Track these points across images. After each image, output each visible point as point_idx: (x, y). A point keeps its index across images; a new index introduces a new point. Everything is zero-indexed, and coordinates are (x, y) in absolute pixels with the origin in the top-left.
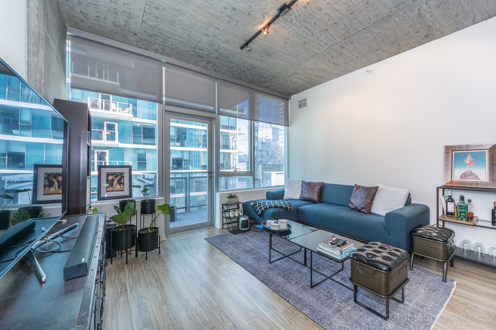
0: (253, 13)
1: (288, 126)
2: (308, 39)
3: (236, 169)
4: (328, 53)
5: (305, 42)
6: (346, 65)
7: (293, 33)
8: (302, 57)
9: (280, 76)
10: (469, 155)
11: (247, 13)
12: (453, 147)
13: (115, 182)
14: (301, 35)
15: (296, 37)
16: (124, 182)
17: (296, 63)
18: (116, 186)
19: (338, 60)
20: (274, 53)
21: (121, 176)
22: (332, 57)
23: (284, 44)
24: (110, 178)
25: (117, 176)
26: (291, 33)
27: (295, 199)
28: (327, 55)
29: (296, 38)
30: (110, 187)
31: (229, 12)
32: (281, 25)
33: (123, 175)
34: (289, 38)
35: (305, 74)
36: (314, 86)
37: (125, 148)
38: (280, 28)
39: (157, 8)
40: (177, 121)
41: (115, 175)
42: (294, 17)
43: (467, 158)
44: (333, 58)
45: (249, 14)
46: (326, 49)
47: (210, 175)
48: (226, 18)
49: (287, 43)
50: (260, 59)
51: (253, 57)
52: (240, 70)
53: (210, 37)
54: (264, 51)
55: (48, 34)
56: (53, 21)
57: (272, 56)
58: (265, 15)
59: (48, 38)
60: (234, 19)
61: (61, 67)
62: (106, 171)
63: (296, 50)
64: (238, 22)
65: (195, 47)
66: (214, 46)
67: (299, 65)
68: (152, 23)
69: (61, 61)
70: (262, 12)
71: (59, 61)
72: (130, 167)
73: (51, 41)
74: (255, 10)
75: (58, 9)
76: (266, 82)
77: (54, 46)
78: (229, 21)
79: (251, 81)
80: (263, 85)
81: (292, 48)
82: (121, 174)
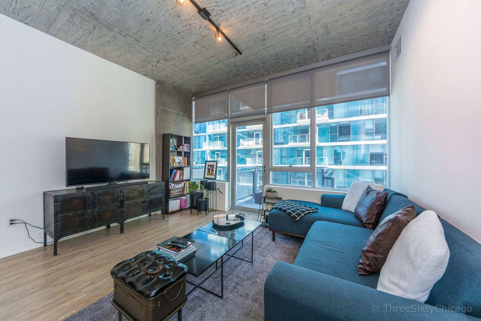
0: (202, 34)
3: (291, 165)
7: (240, 12)
8: (293, 12)
9: (316, 42)
11: (202, 38)
13: (211, 170)
15: (248, 11)
16: (214, 171)
17: (301, 20)
20: (264, 35)
21: (213, 167)
23: (253, 24)
24: (209, 167)
25: (211, 167)
26: (240, 14)
29: (250, 11)
30: (209, 173)
31: (198, 46)
32: (223, 20)
34: (247, 18)
37: (324, 146)
38: (228, 22)
42: (216, 7)
47: (264, 169)
48: (203, 49)
49: (254, 21)
50: (266, 47)
51: (259, 51)
52: (272, 64)
53: (219, 63)
54: (256, 41)
55: (165, 108)
56: (171, 101)
57: (268, 37)
58: (207, 28)
59: (165, 109)
60: (206, 46)
61: (183, 117)
62: (208, 163)
63: (273, 15)
64: (209, 45)
65: (226, 73)
66: (230, 65)
67: (310, 19)
68: (198, 77)
69: (183, 114)
70: (203, 29)
71: (181, 115)
72: (217, 162)
73: (169, 110)
74: (200, 32)
75: (178, 93)
76: (316, 56)
77: (172, 111)
78: (207, 49)
79: (299, 64)
80: (320, 60)
81: (267, 18)
82: (213, 165)
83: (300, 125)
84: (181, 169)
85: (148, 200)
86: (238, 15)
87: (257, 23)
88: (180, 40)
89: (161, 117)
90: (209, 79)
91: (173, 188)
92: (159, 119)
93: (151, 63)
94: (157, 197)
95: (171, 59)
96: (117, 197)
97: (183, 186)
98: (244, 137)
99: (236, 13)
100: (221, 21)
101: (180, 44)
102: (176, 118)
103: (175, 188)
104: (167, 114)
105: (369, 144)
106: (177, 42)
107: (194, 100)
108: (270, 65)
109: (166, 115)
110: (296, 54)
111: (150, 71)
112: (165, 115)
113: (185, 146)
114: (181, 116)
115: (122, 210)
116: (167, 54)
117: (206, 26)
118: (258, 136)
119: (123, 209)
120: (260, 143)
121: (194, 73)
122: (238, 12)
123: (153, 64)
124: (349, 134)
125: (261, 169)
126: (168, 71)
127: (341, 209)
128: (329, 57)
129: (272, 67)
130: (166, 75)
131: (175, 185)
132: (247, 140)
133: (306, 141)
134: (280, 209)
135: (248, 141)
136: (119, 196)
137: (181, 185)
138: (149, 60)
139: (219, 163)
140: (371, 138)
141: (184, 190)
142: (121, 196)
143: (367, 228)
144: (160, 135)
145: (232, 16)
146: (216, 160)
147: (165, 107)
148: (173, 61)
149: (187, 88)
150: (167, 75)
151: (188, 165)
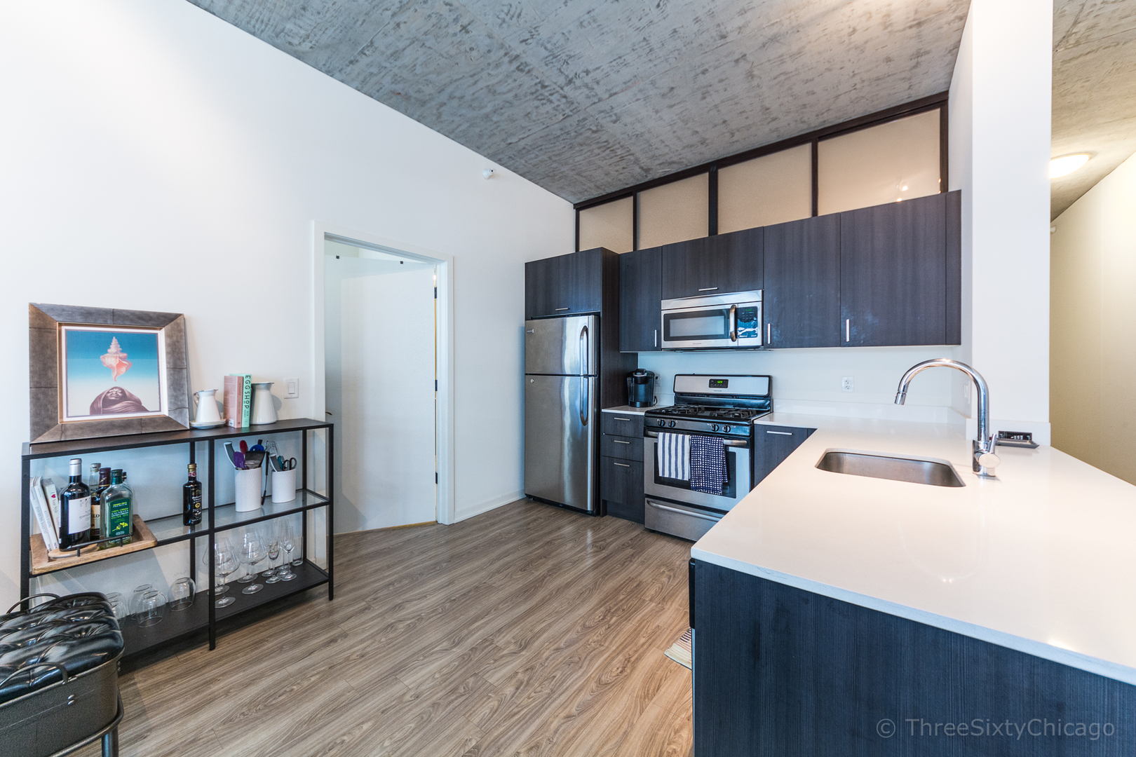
10: (114, 340)
12: (63, 310)
43: (109, 351)
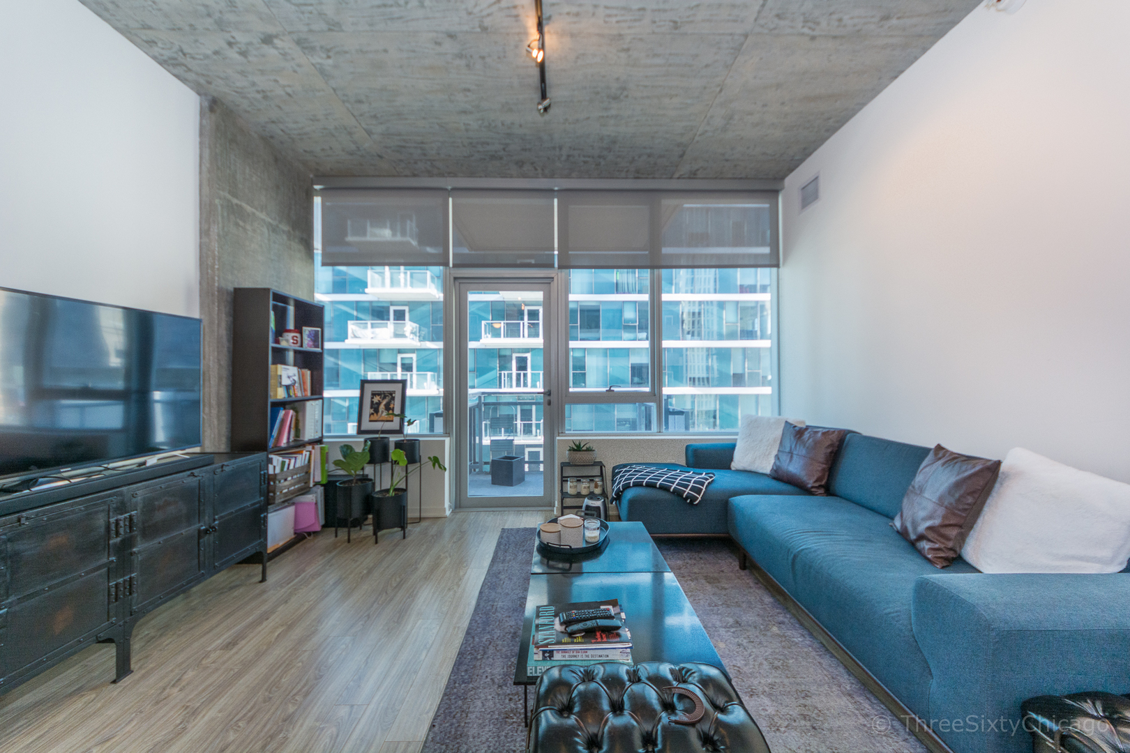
0: (487, 22)
1: (777, 266)
2: (671, 10)
3: (611, 387)
4: (778, 16)
5: (675, 22)
6: (894, 22)
7: (616, 15)
8: (707, 66)
9: (697, 138)
11: (479, 30)
13: (382, 407)
14: (643, 9)
15: (635, 20)
16: (393, 408)
17: (705, 88)
18: (382, 412)
19: (840, 20)
20: (624, 89)
21: (390, 397)
22: (806, 21)
23: (623, 55)
24: (376, 399)
25: (384, 398)
26: (614, 19)
27: (761, 471)
28: (782, 23)
29: (637, 24)
30: (375, 414)
31: (449, 47)
32: (568, 14)
33: (394, 395)
34: (620, 35)
35: (765, 106)
36: (832, 130)
39: (360, 102)
40: (639, 291)
41: (383, 395)
44: (818, 24)
45: (484, 29)
46: (757, 8)
47: (548, 398)
48: (458, 62)
49: (628, 50)
50: (607, 117)
51: (588, 118)
52: (589, 157)
53: (471, 113)
54: (598, 93)
55: (235, 201)
56: (254, 179)
57: (627, 96)
58: (514, 12)
59: (237, 205)
60: (471, 57)
61: (289, 239)
62: (369, 389)
63: (670, 54)
64: (483, 58)
65: (471, 143)
66: (495, 127)
67: (721, 91)
68: (380, 129)
69: (289, 232)
70: (501, 9)
71: (283, 231)
72: (403, 382)
73: (249, 209)
74: (485, 13)
75: (276, 160)
76: (677, 166)
77: (258, 213)
78: (468, 66)
79: (638, 173)
80: (677, 175)
81: (655, 55)
82: (391, 393)
83: (505, 300)
84: (296, 405)
85: (217, 522)
86: (607, 19)
87: (629, 56)
88: (409, 6)
89: (226, 229)
90: (407, 145)
91: (278, 471)
92: (219, 236)
93: (234, 34)
94: (247, 506)
95: (328, 51)
96: (102, 530)
97: (306, 462)
98: (360, 316)
99: (608, 12)
100: (560, 14)
101: (400, 18)
102: (269, 240)
103: (285, 469)
104: (244, 222)
105: (629, 349)
106: (394, 9)
107: (322, 193)
108: (584, 156)
109: (241, 223)
110: (648, 151)
111: (201, 57)
112: (237, 225)
113: (307, 333)
114: (285, 237)
115: (125, 581)
116: (325, 27)
117: (515, 7)
118: (400, 316)
119: (127, 578)
120: (407, 334)
121: (375, 117)
122: (615, 12)
123: (241, 38)
124: (597, 327)
125: (541, 399)
126: (282, 82)
127: (729, 468)
128: (693, 175)
129: (585, 162)
130: (263, 91)
131: (287, 461)
132: (369, 325)
133: (520, 337)
134: (651, 485)
135: (372, 327)
136: (113, 527)
137: (300, 460)
138: (231, 17)
139: (411, 386)
140: (631, 336)
141: (308, 473)
142: (122, 523)
143: (817, 495)
144: (220, 290)
145: (594, 14)
146: (399, 378)
147: (237, 198)
148: (329, 57)
149: (311, 152)
150: (269, 94)
151: (312, 394)
